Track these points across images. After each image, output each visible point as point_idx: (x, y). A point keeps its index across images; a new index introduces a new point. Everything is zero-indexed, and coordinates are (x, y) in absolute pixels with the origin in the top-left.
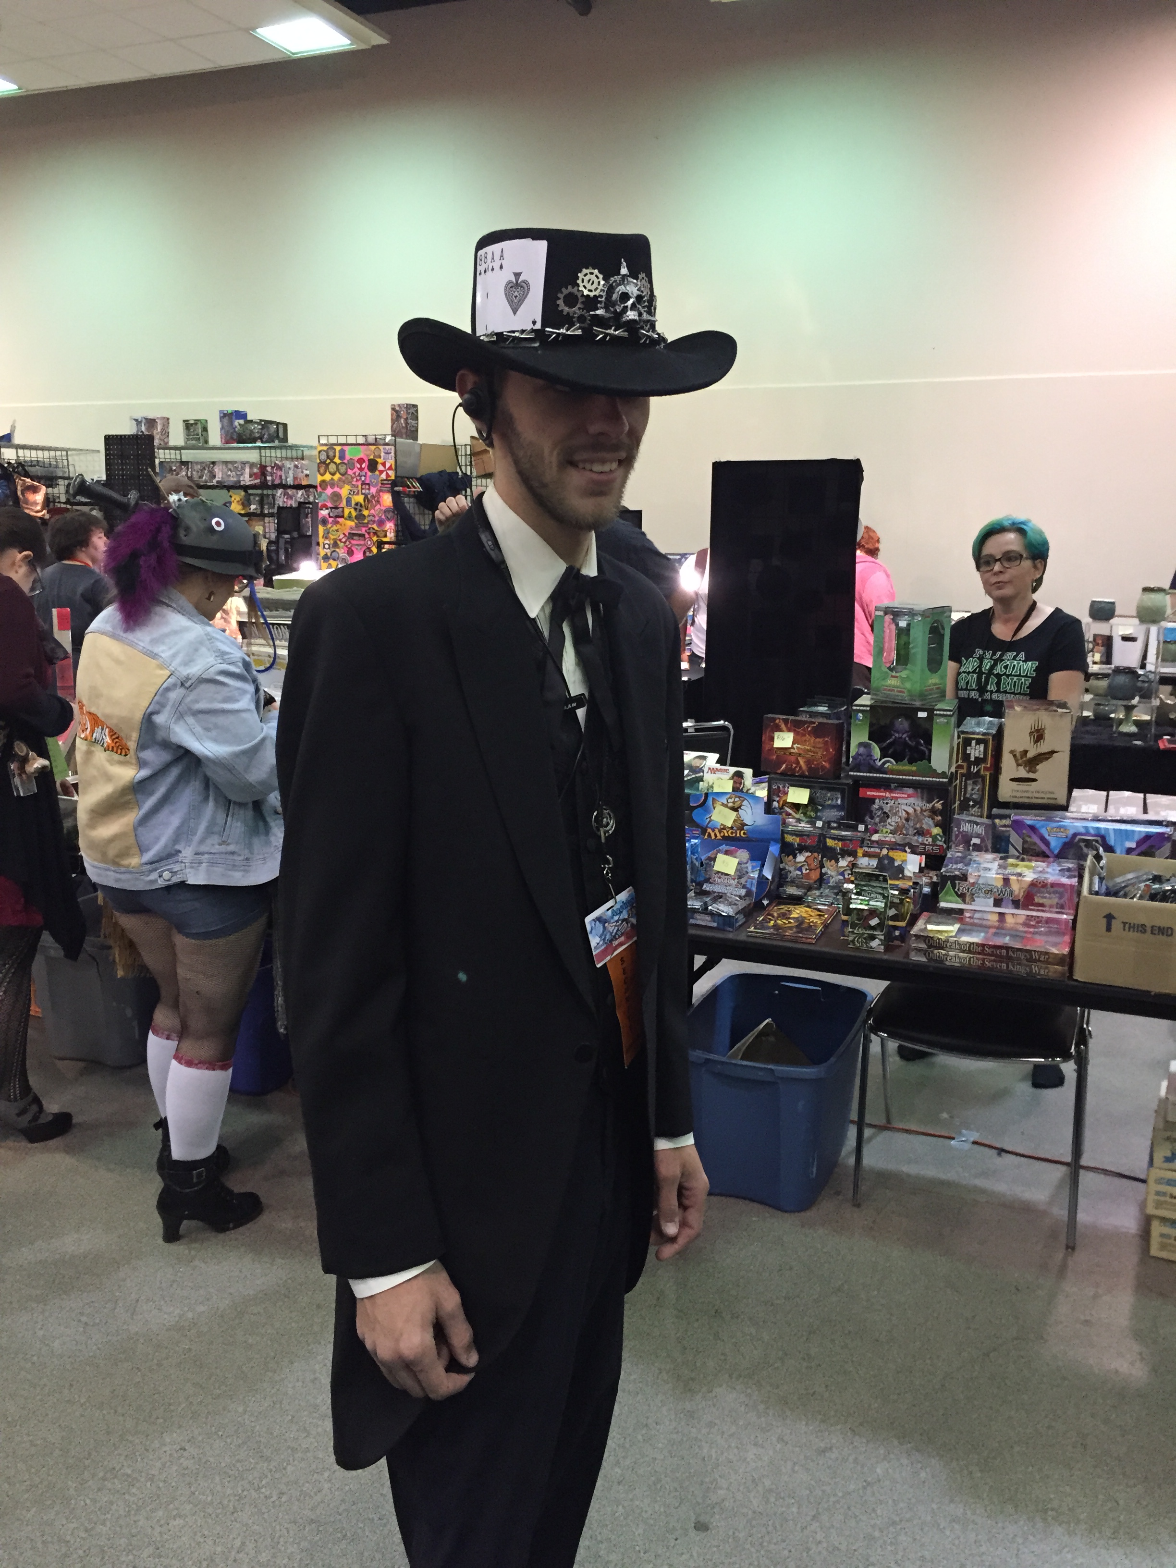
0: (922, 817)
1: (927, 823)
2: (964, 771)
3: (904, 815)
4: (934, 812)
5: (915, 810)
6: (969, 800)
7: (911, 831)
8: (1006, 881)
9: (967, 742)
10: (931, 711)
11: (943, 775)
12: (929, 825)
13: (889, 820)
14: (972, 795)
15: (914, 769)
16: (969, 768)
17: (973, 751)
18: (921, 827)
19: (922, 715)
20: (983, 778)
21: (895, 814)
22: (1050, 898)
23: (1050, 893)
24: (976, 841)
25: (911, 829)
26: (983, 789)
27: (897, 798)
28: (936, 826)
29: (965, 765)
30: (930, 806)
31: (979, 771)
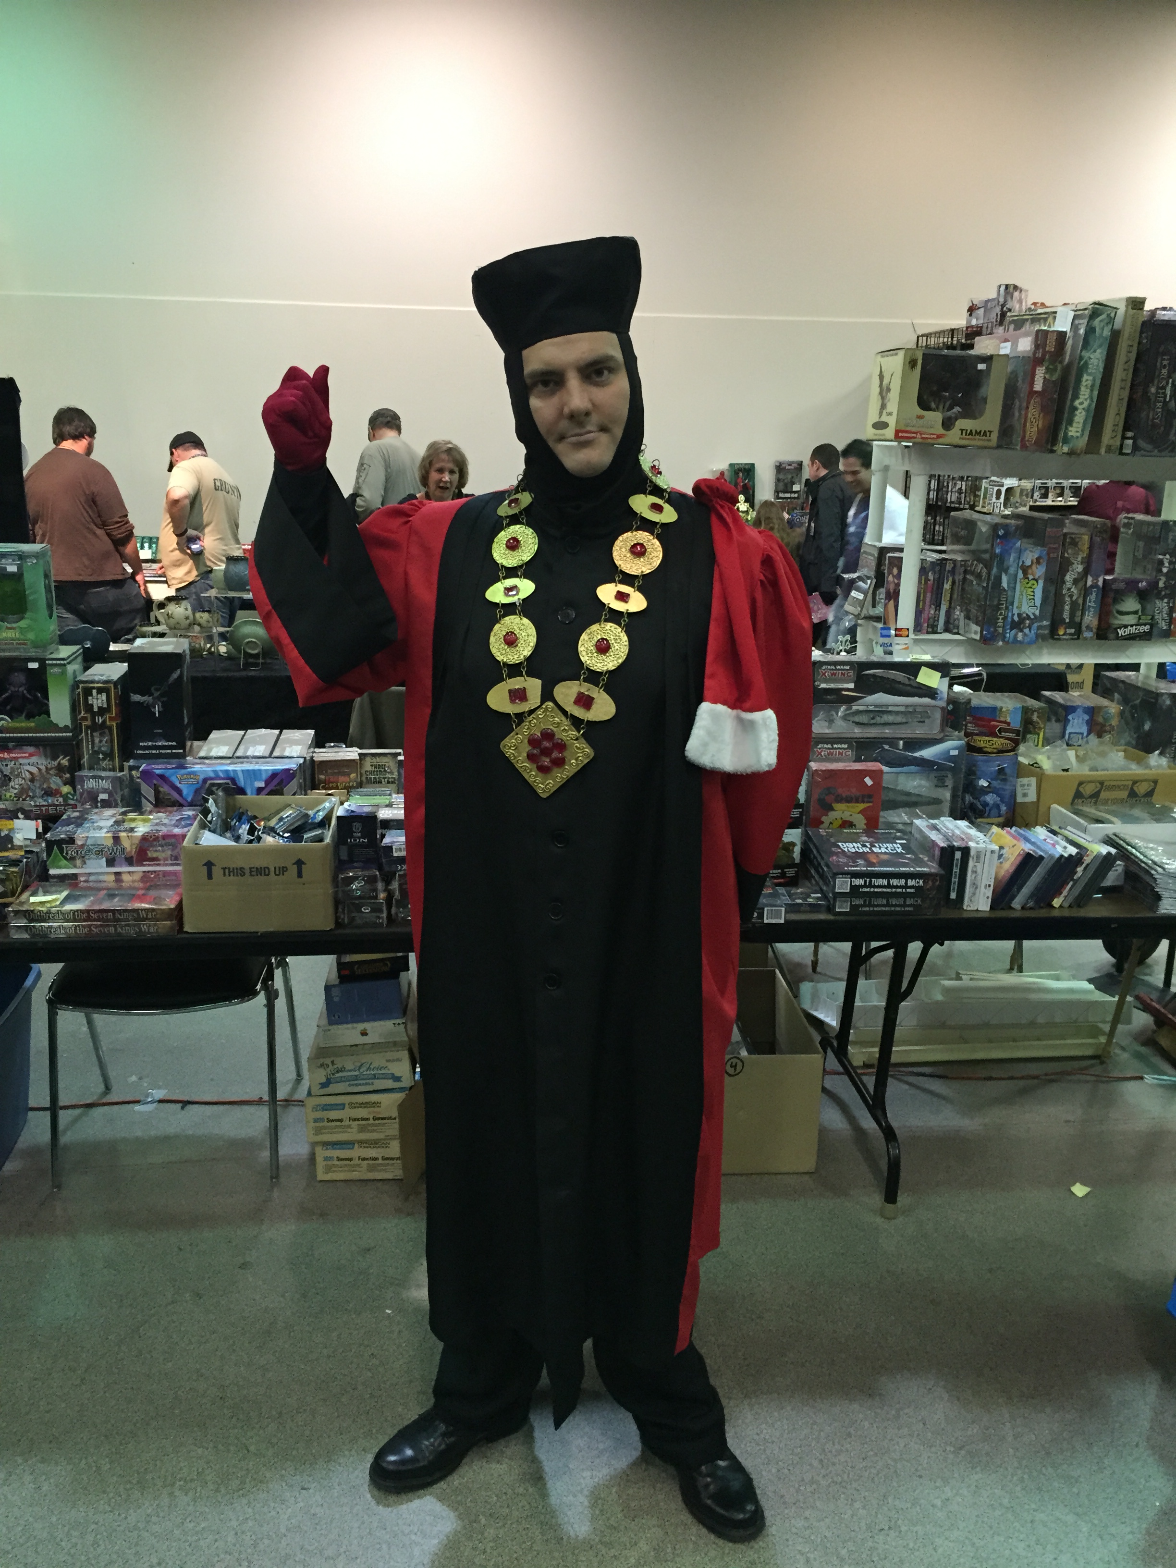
0: (48, 776)
1: (55, 782)
2: (88, 723)
3: (28, 775)
4: (60, 769)
5: (40, 770)
6: (97, 753)
7: (39, 792)
8: (116, 839)
9: (88, 692)
10: (42, 661)
11: (66, 729)
12: (57, 785)
13: (12, 784)
14: (100, 747)
15: (33, 724)
16: (93, 720)
17: (95, 701)
18: (49, 788)
19: (34, 665)
20: (110, 729)
21: (18, 776)
22: (163, 851)
23: (162, 846)
24: (103, 796)
25: (38, 791)
26: (112, 741)
27: (16, 759)
28: (65, 784)
29: (88, 716)
30: (56, 763)
31: (104, 722)
